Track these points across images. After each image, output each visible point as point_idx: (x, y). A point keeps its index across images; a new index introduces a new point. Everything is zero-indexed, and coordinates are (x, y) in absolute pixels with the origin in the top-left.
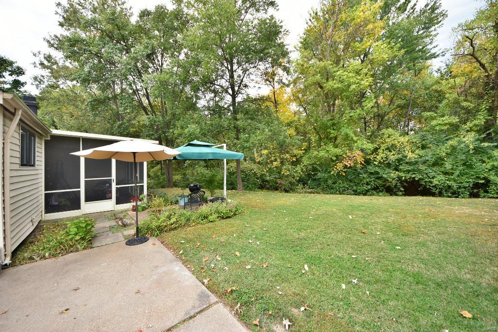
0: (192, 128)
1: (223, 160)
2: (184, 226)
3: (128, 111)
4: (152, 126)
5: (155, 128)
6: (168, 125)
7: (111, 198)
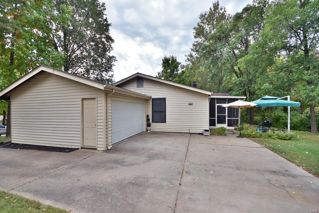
0: (267, 85)
1: (287, 107)
2: (259, 137)
3: (228, 78)
4: (240, 83)
5: (243, 85)
6: (250, 81)
7: (226, 123)
